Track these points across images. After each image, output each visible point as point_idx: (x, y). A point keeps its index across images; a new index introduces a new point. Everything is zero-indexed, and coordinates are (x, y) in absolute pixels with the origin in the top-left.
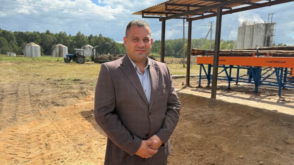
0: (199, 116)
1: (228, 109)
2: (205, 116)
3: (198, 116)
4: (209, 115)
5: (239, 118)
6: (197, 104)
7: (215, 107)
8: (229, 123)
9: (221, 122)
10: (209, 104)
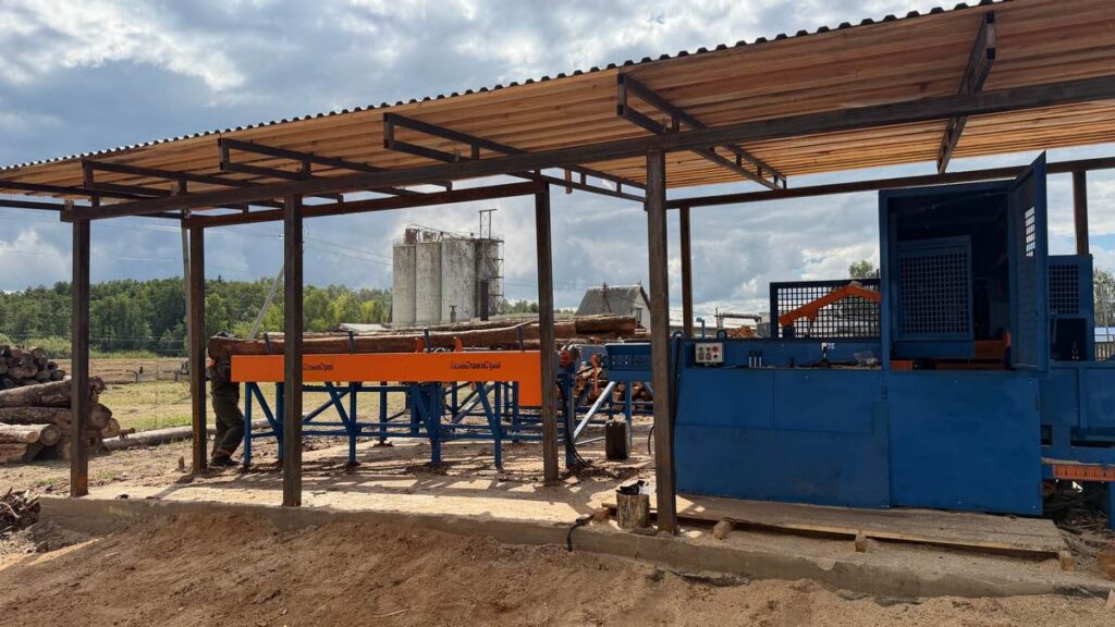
0: (238, 580)
1: (341, 535)
2: (261, 575)
3: (234, 580)
4: (272, 571)
5: (374, 559)
6: (232, 537)
7: (299, 537)
8: (340, 585)
9: (315, 586)
10: (278, 530)
